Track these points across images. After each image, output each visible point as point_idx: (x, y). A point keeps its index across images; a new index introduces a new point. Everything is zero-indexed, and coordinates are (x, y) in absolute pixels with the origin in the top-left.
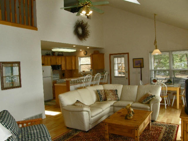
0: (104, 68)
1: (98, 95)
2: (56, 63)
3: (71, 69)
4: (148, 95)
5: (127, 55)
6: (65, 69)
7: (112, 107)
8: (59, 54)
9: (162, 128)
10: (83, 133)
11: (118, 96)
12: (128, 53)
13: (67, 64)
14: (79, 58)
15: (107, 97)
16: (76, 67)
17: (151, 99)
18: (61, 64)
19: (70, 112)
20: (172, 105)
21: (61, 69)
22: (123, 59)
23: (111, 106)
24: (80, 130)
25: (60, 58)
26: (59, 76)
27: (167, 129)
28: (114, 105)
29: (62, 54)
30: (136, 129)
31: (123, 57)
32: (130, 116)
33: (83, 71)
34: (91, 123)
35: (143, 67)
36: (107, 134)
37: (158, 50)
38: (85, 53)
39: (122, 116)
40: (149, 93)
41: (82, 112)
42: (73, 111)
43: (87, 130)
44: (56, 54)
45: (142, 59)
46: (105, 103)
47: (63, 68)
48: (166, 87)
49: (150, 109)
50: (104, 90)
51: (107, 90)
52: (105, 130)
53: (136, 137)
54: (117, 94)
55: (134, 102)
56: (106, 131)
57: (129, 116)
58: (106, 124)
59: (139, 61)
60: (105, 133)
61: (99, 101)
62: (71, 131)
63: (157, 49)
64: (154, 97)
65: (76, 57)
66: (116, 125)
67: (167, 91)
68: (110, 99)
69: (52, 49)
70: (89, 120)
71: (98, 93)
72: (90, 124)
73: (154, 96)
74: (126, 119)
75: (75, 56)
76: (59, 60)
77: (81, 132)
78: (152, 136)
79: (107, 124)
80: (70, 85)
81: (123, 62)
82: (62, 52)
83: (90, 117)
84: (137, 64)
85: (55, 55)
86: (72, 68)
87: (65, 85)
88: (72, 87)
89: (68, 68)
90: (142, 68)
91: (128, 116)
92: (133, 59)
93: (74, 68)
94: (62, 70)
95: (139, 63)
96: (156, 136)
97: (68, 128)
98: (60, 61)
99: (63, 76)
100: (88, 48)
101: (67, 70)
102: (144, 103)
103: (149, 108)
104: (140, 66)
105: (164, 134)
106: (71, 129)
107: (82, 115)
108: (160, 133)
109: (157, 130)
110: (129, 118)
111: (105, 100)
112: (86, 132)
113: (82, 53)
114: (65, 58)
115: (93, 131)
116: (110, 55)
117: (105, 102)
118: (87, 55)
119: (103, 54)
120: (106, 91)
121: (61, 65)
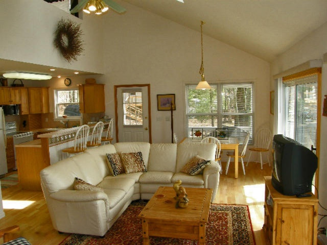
0: (105, 111)
1: (109, 163)
2: (11, 101)
3: (40, 113)
4: (199, 160)
5: (146, 88)
6: (28, 113)
7: (138, 185)
8: (15, 83)
9: (227, 215)
10: (96, 241)
11: (143, 163)
12: (148, 85)
13: (33, 104)
14: (55, 91)
15: (127, 166)
16: (48, 109)
17: (204, 166)
18: (19, 103)
19: (67, 204)
20: (227, 172)
21: (21, 112)
22: (139, 94)
23: (136, 183)
24: (88, 235)
25: (17, 91)
26: (15, 127)
27: (234, 216)
28: (141, 180)
29: (20, 83)
30: (202, 226)
31: (140, 92)
32: (185, 203)
33: (64, 117)
34: (110, 220)
35: (175, 110)
36: (146, 238)
37: (206, 83)
38: (68, 82)
39: (168, 202)
40: (198, 156)
41: (95, 202)
42: (75, 202)
43: (103, 235)
44: (9, 83)
45: (173, 96)
46: (125, 179)
47: (25, 110)
48: (220, 143)
49: (204, 184)
50: (120, 155)
51: (125, 154)
52: (143, 231)
53: (202, 238)
54: (142, 160)
55: (174, 174)
56: (145, 233)
57: (183, 202)
58: (144, 222)
59: (168, 100)
60: (143, 236)
61: (113, 176)
62: (69, 238)
63: (204, 81)
64: (208, 164)
65: (50, 89)
66: (163, 221)
67: (220, 150)
68: (131, 170)
69: (5, 73)
70: (105, 215)
71: (108, 160)
72: (107, 222)
73: (209, 161)
74: (178, 206)
75: (48, 88)
76: (15, 96)
77: (91, 238)
78: (217, 231)
79: (146, 220)
80: (49, 145)
81: (139, 100)
82: (21, 80)
83: (108, 208)
84: (164, 104)
85: (7, 85)
86: (42, 111)
87: (40, 146)
88: (53, 151)
89: (34, 110)
90: (174, 112)
91: (181, 203)
92: (158, 95)
93: (45, 111)
94: (23, 114)
95: (168, 103)
96: (222, 229)
97: (60, 233)
98: (18, 98)
99: (23, 125)
100: (77, 73)
101: (31, 114)
102: (193, 174)
103: (203, 182)
104: (169, 108)
105: (233, 225)
106: (69, 234)
107: (95, 207)
108: (227, 222)
109: (220, 218)
110: (182, 206)
111: (123, 171)
112: (101, 237)
113: (62, 82)
114: (28, 90)
115: (113, 234)
116: (116, 87)
117: (123, 176)
118: (72, 86)
119: (103, 85)
120: (123, 157)
121: (20, 105)
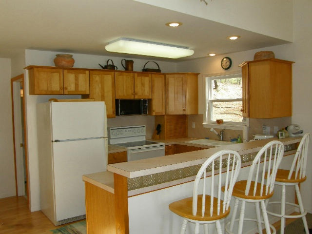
2: (135, 94)
3: (181, 113)
6: (164, 114)
14: (207, 79)
18: (150, 97)
21: (151, 111)
25: (147, 79)
29: (157, 68)
33: (219, 122)
38: (226, 63)
65: (199, 78)
76: (143, 85)
82: (156, 63)
85: (132, 69)
89: (174, 109)
93: (189, 111)
94: (154, 114)
98: (147, 90)
99: (157, 132)
100: (234, 38)
101: (169, 115)
113: (217, 64)
114: (165, 79)
118: (233, 70)
119: (289, 65)
121: (150, 101)
